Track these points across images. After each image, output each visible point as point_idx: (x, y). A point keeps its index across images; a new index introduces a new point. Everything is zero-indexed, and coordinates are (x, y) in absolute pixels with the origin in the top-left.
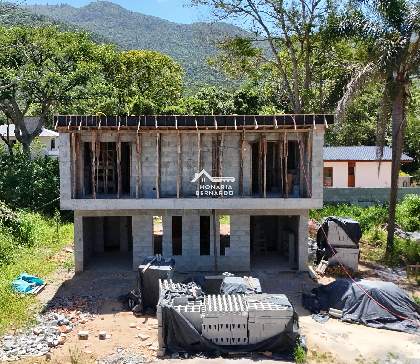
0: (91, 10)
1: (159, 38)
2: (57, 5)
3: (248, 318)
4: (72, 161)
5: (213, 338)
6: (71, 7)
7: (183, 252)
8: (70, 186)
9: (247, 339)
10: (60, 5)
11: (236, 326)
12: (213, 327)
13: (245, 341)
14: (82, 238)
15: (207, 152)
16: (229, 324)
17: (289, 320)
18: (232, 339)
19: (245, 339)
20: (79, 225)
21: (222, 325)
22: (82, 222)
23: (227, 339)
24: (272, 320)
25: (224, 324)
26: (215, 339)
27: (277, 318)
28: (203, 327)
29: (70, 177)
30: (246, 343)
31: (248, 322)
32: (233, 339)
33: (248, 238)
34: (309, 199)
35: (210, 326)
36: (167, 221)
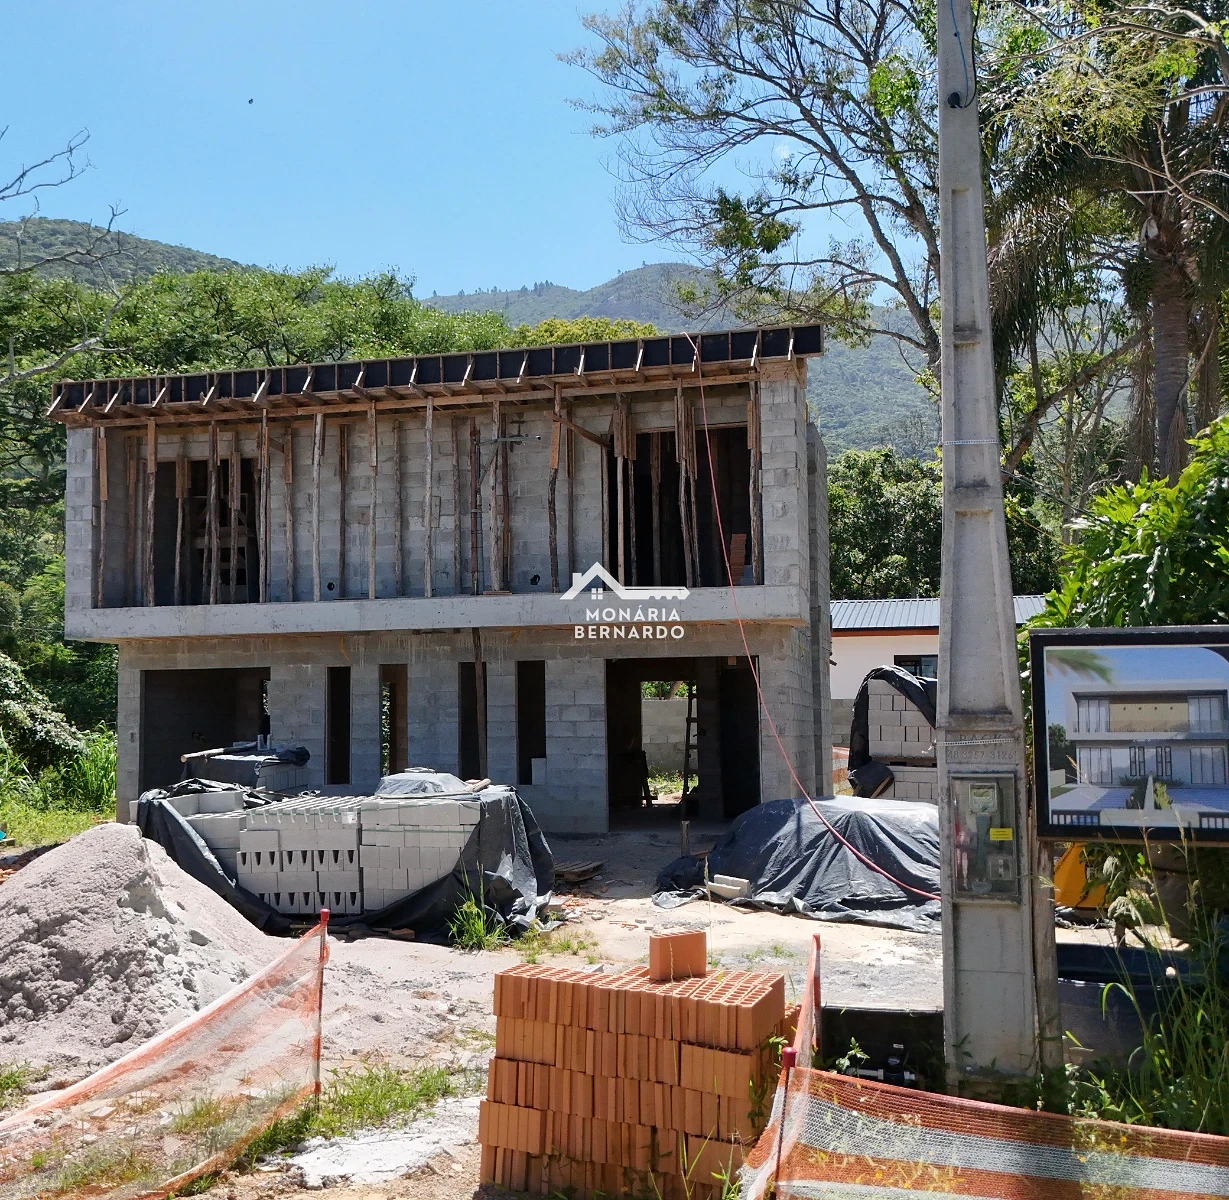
0: (623, 293)
1: (841, 360)
2: (524, 289)
3: (360, 831)
4: (97, 506)
5: (269, 891)
6: (565, 290)
8: (89, 571)
9: (358, 895)
10: (531, 287)
11: (329, 857)
12: (265, 857)
13: (353, 903)
14: (136, 731)
16: (308, 849)
17: (469, 835)
18: (317, 894)
19: (353, 895)
20: (131, 695)
21: (290, 854)
22: (138, 686)
23: (307, 895)
24: (422, 834)
25: (297, 849)
26: (273, 898)
27: (437, 828)
28: (239, 859)
29: (90, 547)
30: (356, 909)
31: (360, 842)
32: (322, 895)
33: (600, 729)
34: (758, 589)
35: (258, 855)
36: (365, 681)
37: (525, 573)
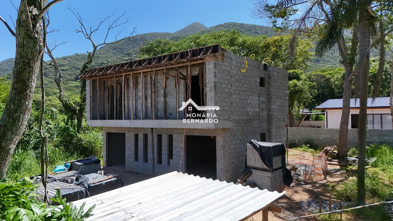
4: (91, 97)
7: (148, 161)
8: (89, 112)
14: (105, 146)
15: (160, 87)
22: (106, 136)
29: (89, 106)
36: (141, 137)
37: (169, 112)
